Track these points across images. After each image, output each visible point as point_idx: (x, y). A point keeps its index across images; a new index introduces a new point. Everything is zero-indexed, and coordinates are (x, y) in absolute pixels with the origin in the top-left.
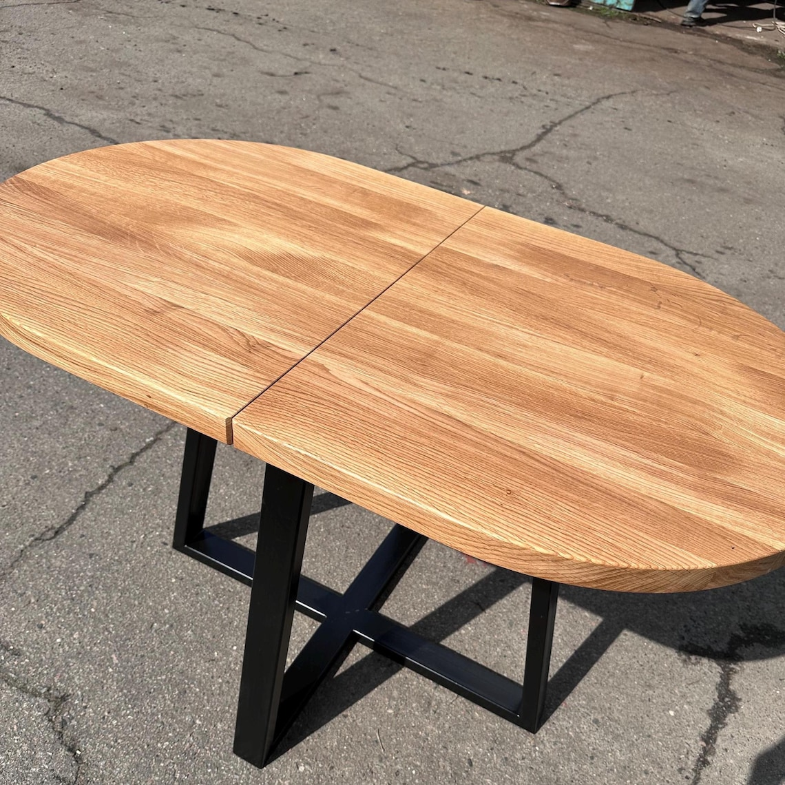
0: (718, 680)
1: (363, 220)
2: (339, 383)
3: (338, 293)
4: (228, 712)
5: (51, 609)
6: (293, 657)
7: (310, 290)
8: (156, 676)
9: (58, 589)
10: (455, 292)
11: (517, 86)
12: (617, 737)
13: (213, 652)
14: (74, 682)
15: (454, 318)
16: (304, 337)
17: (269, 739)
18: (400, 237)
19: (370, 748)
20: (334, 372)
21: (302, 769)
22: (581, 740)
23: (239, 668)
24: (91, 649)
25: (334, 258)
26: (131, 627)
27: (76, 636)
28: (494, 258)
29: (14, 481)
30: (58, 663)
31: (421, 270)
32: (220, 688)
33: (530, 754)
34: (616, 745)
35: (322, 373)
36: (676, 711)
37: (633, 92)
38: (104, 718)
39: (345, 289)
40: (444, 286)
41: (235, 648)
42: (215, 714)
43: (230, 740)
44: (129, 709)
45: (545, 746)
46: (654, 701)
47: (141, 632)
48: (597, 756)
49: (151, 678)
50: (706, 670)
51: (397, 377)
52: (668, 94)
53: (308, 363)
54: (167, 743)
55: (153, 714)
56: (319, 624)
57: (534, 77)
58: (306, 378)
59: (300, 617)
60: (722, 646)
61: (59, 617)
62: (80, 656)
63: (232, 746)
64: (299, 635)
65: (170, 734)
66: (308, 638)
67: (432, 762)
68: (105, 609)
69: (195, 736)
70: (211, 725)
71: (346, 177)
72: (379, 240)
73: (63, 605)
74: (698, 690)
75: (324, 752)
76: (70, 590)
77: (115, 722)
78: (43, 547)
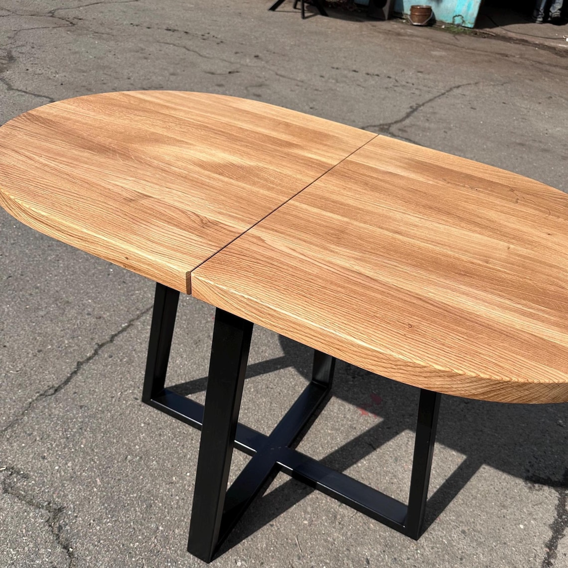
0: (557, 502)
1: (286, 142)
2: (273, 249)
3: (269, 189)
4: (183, 521)
5: (52, 445)
6: (231, 481)
7: (248, 187)
8: (129, 495)
9: (57, 431)
10: (359, 189)
11: (391, 80)
12: (480, 544)
13: (172, 477)
14: (68, 498)
15: (360, 207)
16: (244, 218)
17: (214, 541)
18: (316, 153)
19: (291, 549)
20: (268, 241)
21: (239, 564)
22: (452, 546)
23: (191, 489)
24: (81, 474)
25: (266, 166)
26: (111, 459)
27: (70, 464)
28: (388, 168)
29: (25, 354)
30: (56, 484)
31: (332, 175)
32: (177, 503)
33: (413, 555)
34: (480, 550)
35: (259, 243)
36: (525, 525)
37: (476, 83)
38: (90, 524)
39: (274, 186)
40: (350, 185)
41: (188, 474)
42: (173, 522)
43: (185, 542)
44: (108, 518)
45: (425, 549)
46: (508, 517)
47: (118, 462)
48: (465, 558)
49: (125, 495)
50: (547, 495)
51: (317, 246)
52: (502, 85)
53: (249, 235)
54: (138, 544)
55: (127, 522)
56: (251, 457)
57: (403, 73)
58: (247, 246)
59: (236, 453)
60: (559, 477)
61: (57, 451)
62: (73, 479)
63: (187, 546)
64: (236, 466)
65: (140, 537)
66: (243, 467)
67: (338, 560)
68: (91, 445)
69: (159, 538)
70: (171, 530)
71: (273, 115)
72: (300, 155)
73: (60, 442)
74: (541, 509)
75: (256, 552)
76: (65, 431)
77: (98, 528)
78: (46, 401)
